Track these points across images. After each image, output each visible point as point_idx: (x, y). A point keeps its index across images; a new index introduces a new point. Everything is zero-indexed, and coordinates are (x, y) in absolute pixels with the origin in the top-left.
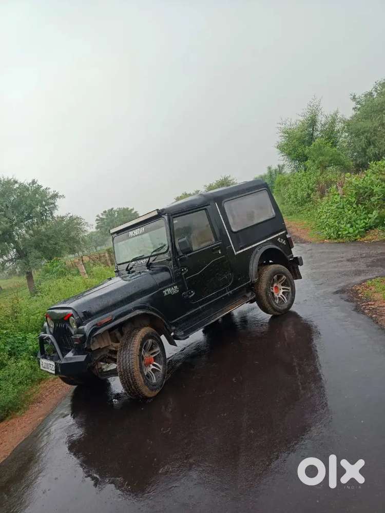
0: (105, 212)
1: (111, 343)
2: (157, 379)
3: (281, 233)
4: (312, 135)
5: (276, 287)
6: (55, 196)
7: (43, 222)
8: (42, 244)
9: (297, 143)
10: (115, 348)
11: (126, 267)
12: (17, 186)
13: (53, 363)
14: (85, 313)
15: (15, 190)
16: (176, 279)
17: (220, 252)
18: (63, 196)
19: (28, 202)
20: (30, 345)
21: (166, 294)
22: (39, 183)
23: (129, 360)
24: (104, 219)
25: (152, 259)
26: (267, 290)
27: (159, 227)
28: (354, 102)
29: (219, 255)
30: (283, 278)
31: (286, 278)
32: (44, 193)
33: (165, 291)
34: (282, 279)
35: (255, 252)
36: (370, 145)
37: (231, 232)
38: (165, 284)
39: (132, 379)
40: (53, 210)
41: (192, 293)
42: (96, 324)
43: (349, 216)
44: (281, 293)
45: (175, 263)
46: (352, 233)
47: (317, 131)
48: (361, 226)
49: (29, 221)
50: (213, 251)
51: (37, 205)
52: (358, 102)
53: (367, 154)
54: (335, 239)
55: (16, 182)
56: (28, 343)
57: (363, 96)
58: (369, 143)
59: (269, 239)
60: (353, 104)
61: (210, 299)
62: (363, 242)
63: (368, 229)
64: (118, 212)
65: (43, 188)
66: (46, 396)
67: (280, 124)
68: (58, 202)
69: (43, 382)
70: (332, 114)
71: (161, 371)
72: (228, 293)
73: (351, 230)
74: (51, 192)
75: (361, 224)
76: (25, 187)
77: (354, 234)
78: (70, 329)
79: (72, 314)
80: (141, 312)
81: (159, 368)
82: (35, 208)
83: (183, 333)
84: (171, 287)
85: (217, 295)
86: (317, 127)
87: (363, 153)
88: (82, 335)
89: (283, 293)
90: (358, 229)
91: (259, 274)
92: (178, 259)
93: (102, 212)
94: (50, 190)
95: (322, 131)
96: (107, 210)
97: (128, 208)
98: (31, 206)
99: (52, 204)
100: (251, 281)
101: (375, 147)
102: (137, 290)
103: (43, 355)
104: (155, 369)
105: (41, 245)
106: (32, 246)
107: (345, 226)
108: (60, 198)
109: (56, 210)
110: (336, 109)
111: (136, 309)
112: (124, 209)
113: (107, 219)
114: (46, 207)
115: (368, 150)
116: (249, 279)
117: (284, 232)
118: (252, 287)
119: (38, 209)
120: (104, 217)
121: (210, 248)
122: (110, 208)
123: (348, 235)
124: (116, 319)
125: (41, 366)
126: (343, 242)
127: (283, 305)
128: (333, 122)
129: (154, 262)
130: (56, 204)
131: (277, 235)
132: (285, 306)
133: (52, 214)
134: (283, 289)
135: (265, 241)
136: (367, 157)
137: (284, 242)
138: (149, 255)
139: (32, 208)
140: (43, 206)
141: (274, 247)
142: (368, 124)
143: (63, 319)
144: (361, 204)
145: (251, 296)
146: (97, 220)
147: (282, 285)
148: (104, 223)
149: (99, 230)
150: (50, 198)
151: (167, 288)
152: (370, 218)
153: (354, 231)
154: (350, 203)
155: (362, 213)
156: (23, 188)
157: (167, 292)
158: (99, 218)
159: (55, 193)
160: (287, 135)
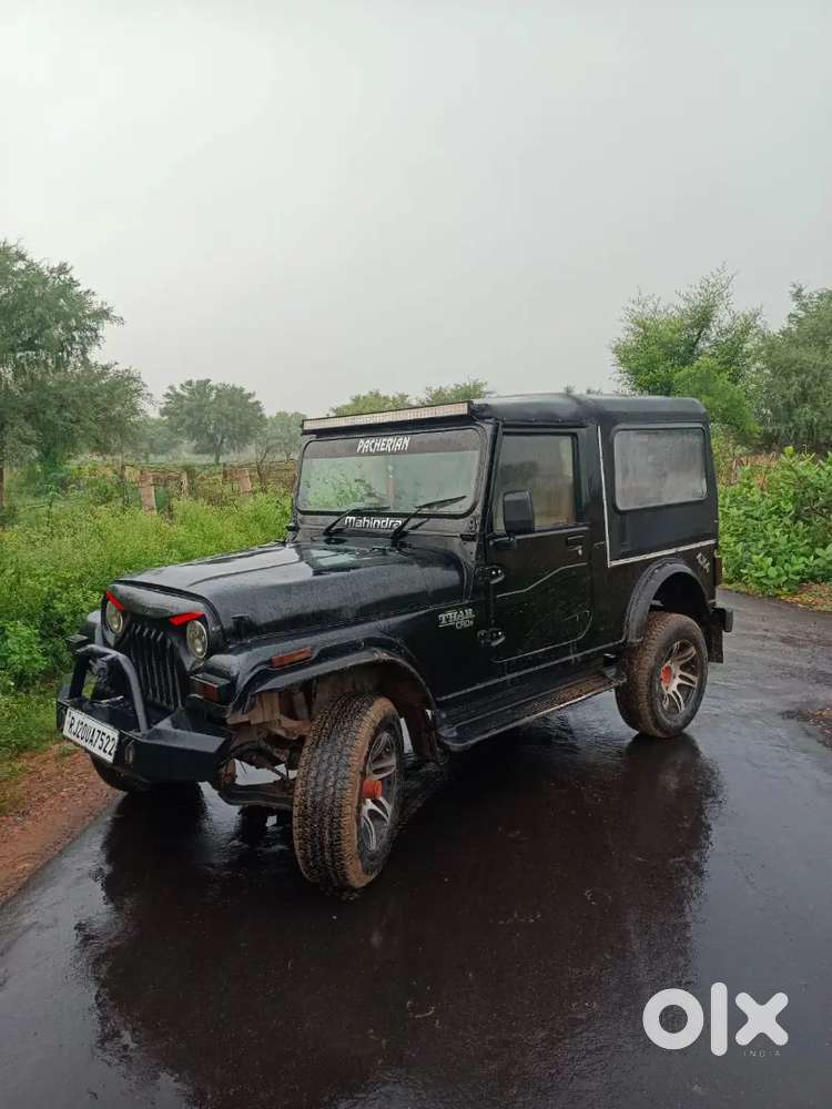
0: (190, 383)
1: (277, 715)
2: (378, 842)
3: (707, 543)
4: (694, 345)
5: (668, 669)
6: (103, 314)
7: (61, 364)
8: (44, 413)
9: (659, 354)
10: (287, 732)
11: (330, 523)
12: (21, 265)
13: (114, 734)
14: (239, 621)
15: (15, 274)
16: (472, 591)
17: (580, 552)
18: (121, 320)
19: (39, 309)
20: (14, 653)
21: (444, 623)
22: (75, 275)
23: (336, 782)
24: (183, 397)
25: (414, 522)
26: (653, 673)
27: (459, 448)
28: (796, 303)
29: (578, 559)
30: (690, 652)
31: (695, 653)
32: (80, 301)
33: (442, 616)
34: (687, 654)
35: (648, 572)
36: (805, 400)
37: (612, 505)
38: (447, 596)
39: (331, 833)
40: (90, 344)
41: (498, 637)
42: (270, 662)
43: (772, 540)
44: (674, 687)
45: (482, 549)
46: (772, 579)
47: (708, 339)
48: (797, 568)
49: (30, 353)
50: (568, 544)
51: (57, 322)
52: (805, 305)
53: (795, 418)
54: (731, 582)
55: (22, 257)
56: (10, 646)
57: (816, 295)
58: (804, 397)
59: (681, 549)
60: (793, 307)
61: (536, 661)
62: (792, 605)
63: (808, 579)
64: (219, 391)
65: (79, 289)
66: (42, 800)
67: (633, 302)
68: (107, 330)
69: (27, 754)
70: (747, 313)
71: (388, 820)
72: (572, 657)
73: (773, 572)
74: (96, 303)
75: (799, 564)
76: (40, 274)
77: (776, 582)
78: (182, 652)
79: (204, 616)
80: (383, 655)
81: (385, 812)
82: (49, 327)
83: (455, 734)
84: (456, 608)
85: (549, 656)
86: (709, 332)
87: (784, 414)
88: (228, 682)
89: (679, 686)
90: (787, 573)
91: (646, 628)
92: (491, 543)
93: (183, 383)
94: (93, 298)
95: (716, 343)
96: (195, 380)
97: (242, 390)
98: (42, 320)
99: (92, 329)
100: (625, 641)
101: (815, 407)
102: (382, 594)
103: (76, 699)
104: (376, 812)
105: (41, 416)
106: (20, 411)
107: (762, 560)
108: (112, 323)
109: (97, 348)
110: (757, 305)
111: (370, 645)
112: (233, 388)
113: (190, 400)
114: (75, 333)
115: (798, 411)
116: (621, 634)
117: (712, 542)
118: (624, 657)
119: (58, 332)
120: (186, 394)
121: (564, 534)
122: (204, 378)
123: (764, 581)
124: (318, 660)
125: (66, 726)
126: (748, 594)
127: (675, 717)
128: (746, 329)
129: (416, 532)
130: (100, 333)
131: (698, 545)
132: (679, 719)
133: (84, 352)
134: (681, 677)
135: (673, 551)
136: (791, 425)
137: (707, 566)
138: (413, 510)
139: (43, 325)
140: (69, 329)
141: (688, 570)
142: (811, 356)
143: (167, 618)
144: (805, 522)
145: (616, 676)
146: (168, 395)
147: (683, 668)
148: (182, 406)
149: (166, 418)
150: (89, 316)
151: (449, 609)
152: (816, 557)
153: (779, 576)
154: (779, 512)
155: (801, 540)
156: (34, 276)
157: (447, 620)
158: (171, 393)
159: (105, 308)
160: (642, 330)
